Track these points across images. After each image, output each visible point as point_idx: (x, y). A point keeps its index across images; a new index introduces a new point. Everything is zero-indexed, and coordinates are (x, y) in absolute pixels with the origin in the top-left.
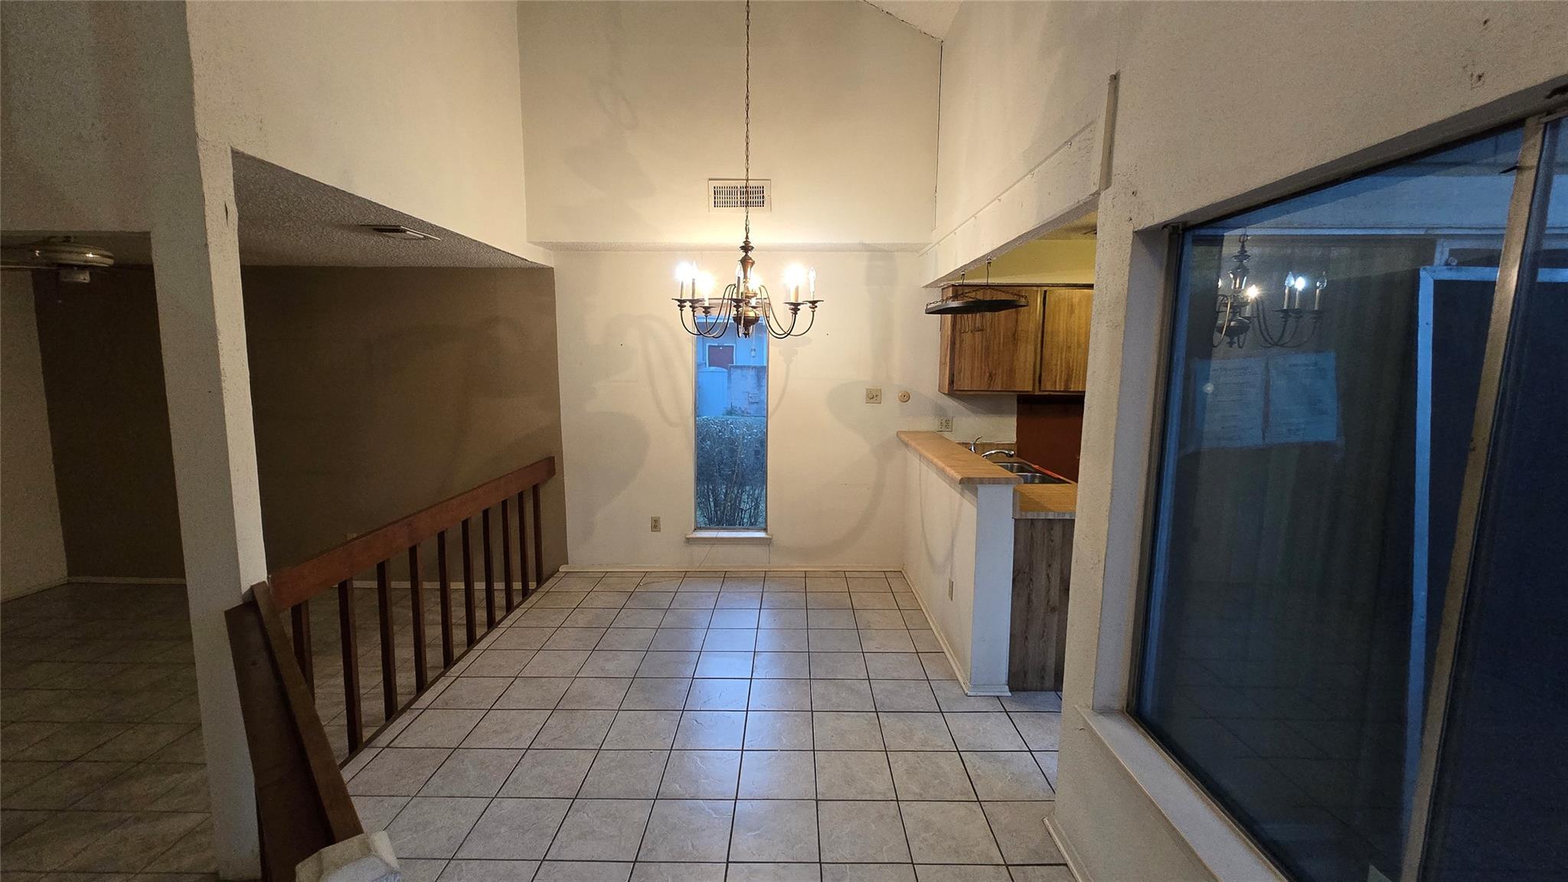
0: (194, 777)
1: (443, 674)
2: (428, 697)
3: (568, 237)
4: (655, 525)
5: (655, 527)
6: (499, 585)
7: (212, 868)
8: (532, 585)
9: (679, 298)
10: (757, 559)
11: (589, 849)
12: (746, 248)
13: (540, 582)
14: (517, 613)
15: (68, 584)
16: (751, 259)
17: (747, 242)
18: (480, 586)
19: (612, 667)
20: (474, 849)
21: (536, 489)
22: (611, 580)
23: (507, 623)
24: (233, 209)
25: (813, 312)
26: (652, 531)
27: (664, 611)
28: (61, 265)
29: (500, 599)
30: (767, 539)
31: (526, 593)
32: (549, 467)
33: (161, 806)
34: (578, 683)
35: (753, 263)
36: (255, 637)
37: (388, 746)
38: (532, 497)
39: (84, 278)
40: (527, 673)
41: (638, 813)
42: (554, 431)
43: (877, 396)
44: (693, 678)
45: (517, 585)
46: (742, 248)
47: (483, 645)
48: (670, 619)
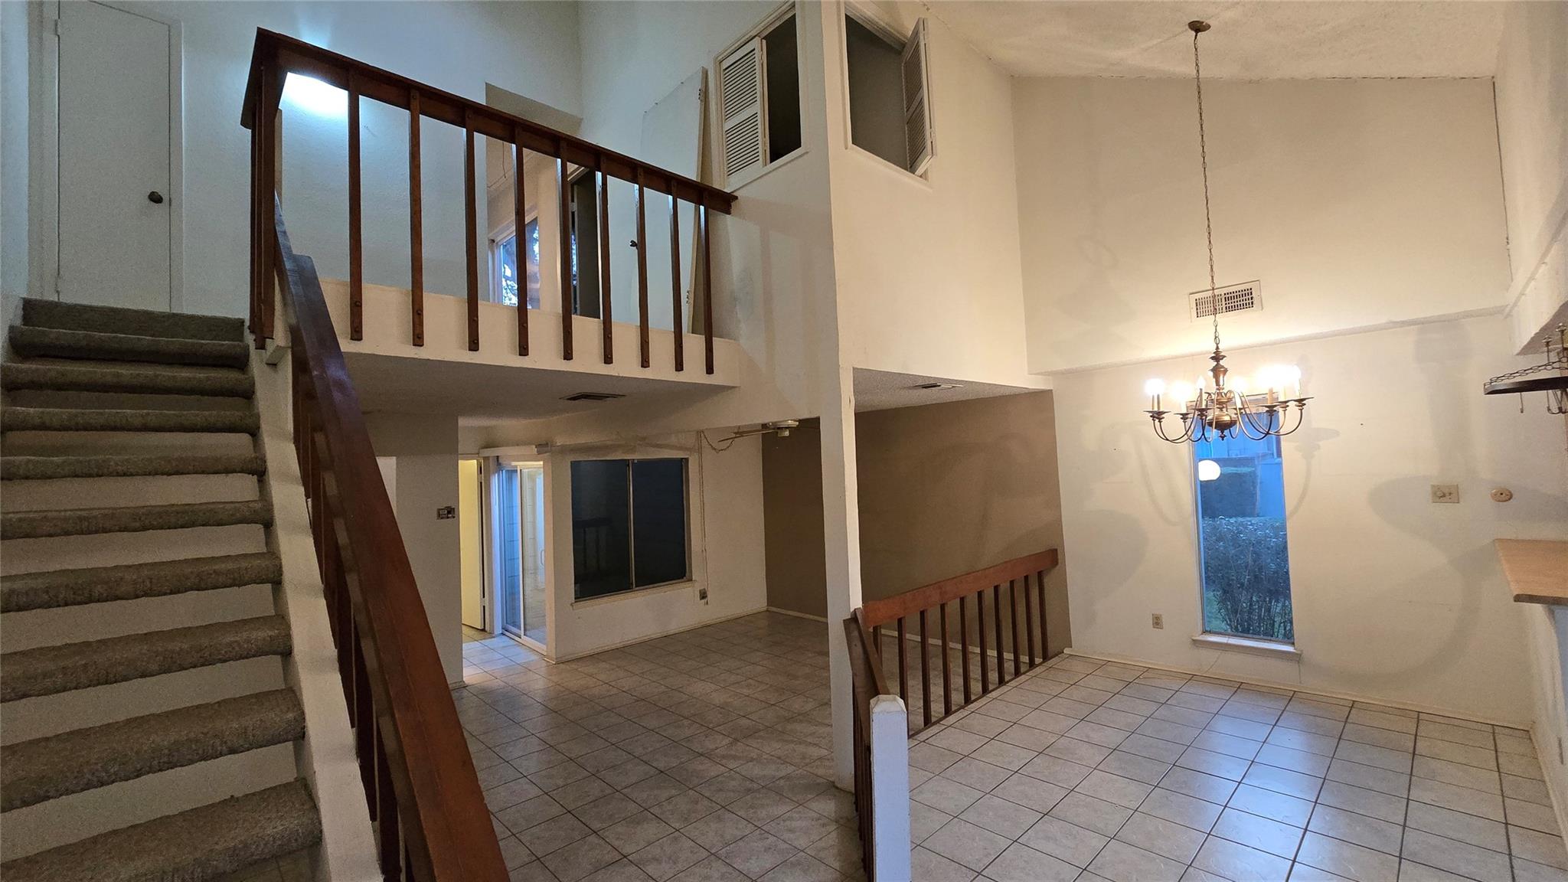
0: (822, 730)
1: (962, 707)
2: (952, 719)
3: (1061, 365)
4: (1157, 622)
5: (1157, 624)
6: (1008, 656)
7: (832, 779)
8: (1038, 660)
9: (1151, 410)
10: (1283, 675)
11: (1049, 847)
12: (1217, 357)
13: (1046, 657)
14: (1023, 678)
15: (767, 611)
16: (1223, 367)
17: (1217, 352)
18: (992, 653)
19: (1096, 737)
20: (970, 816)
21: (1040, 575)
22: (1110, 669)
23: (1013, 683)
24: (853, 399)
25: (1301, 410)
26: (1154, 627)
27: (1158, 705)
28: (779, 428)
29: (1009, 666)
30: (1297, 654)
31: (1032, 665)
32: (1052, 558)
33: (809, 740)
34: (1062, 740)
35: (1226, 371)
36: (856, 633)
37: (924, 741)
38: (1037, 584)
39: (787, 433)
40: (1022, 722)
41: (1097, 842)
42: (1056, 526)
43: (1450, 494)
44: (1174, 765)
45: (1025, 659)
46: (1212, 358)
47: (994, 694)
48: (1163, 712)
